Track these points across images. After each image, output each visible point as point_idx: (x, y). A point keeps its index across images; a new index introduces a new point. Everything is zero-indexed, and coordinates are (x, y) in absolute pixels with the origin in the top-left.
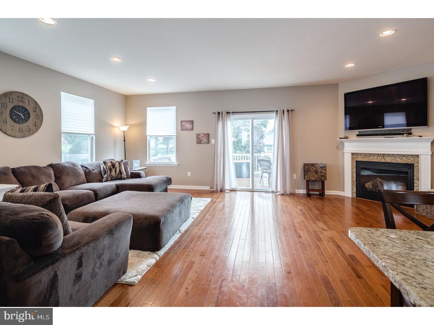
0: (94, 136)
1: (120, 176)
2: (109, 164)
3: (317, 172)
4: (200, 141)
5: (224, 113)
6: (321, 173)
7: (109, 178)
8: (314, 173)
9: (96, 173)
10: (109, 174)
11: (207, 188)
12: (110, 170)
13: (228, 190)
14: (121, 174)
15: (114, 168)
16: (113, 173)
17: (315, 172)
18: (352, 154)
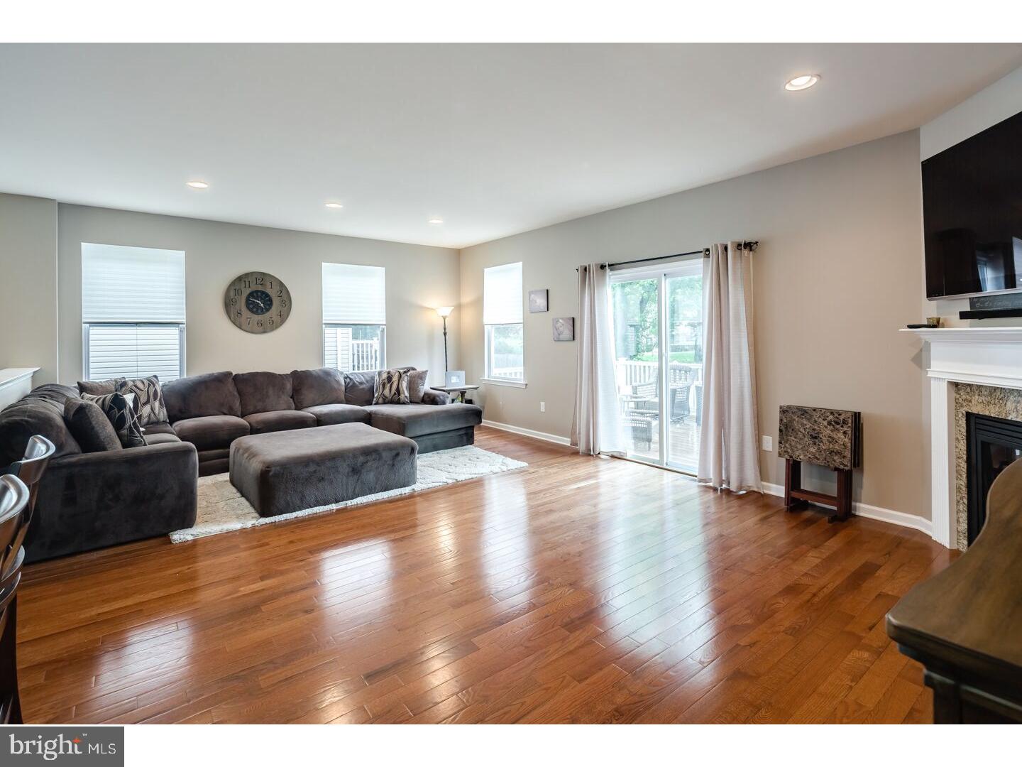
0: (385, 327)
1: (396, 398)
2: (385, 376)
3: (816, 438)
4: (559, 335)
5: (593, 269)
6: (830, 442)
7: (381, 400)
8: (807, 440)
9: (363, 389)
10: (380, 393)
11: (566, 442)
12: (384, 385)
13: (605, 453)
14: (399, 394)
15: (389, 382)
16: (387, 392)
17: (811, 435)
18: (956, 385)
